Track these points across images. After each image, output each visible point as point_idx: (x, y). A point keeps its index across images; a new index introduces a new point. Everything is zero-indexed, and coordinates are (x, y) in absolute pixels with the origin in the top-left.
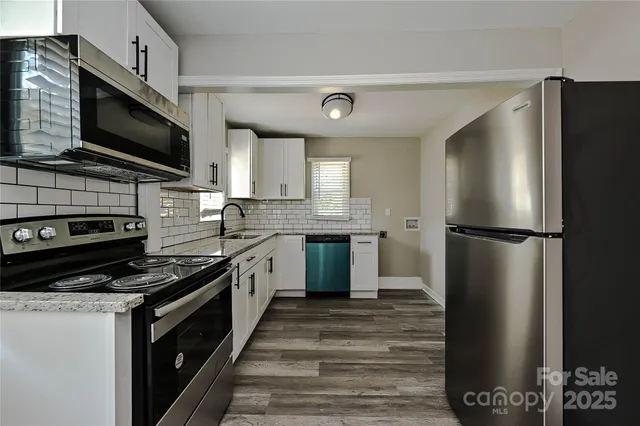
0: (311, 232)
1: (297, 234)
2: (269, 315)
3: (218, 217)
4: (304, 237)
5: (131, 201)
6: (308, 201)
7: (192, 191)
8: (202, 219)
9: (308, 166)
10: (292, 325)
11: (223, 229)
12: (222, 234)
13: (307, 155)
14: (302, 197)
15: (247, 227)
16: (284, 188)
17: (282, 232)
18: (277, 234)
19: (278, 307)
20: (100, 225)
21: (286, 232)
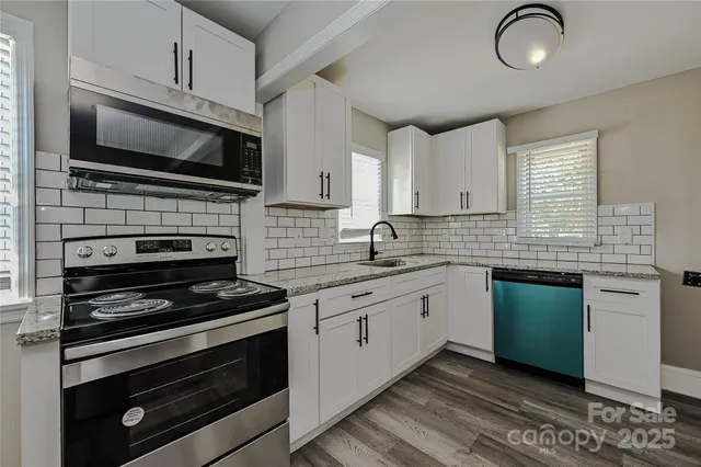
0: (500, 263)
1: (478, 265)
2: (421, 374)
3: (367, 239)
4: (490, 270)
5: (234, 221)
6: (511, 215)
7: (325, 209)
8: (341, 241)
9: (511, 159)
10: (441, 403)
11: (373, 253)
12: (372, 258)
13: (507, 144)
14: (502, 210)
15: (425, 251)
16: (465, 198)
17: (455, 260)
18: (449, 263)
19: (443, 367)
20: (175, 244)
21: (462, 260)
